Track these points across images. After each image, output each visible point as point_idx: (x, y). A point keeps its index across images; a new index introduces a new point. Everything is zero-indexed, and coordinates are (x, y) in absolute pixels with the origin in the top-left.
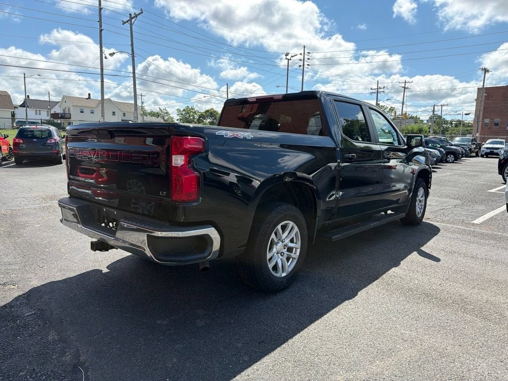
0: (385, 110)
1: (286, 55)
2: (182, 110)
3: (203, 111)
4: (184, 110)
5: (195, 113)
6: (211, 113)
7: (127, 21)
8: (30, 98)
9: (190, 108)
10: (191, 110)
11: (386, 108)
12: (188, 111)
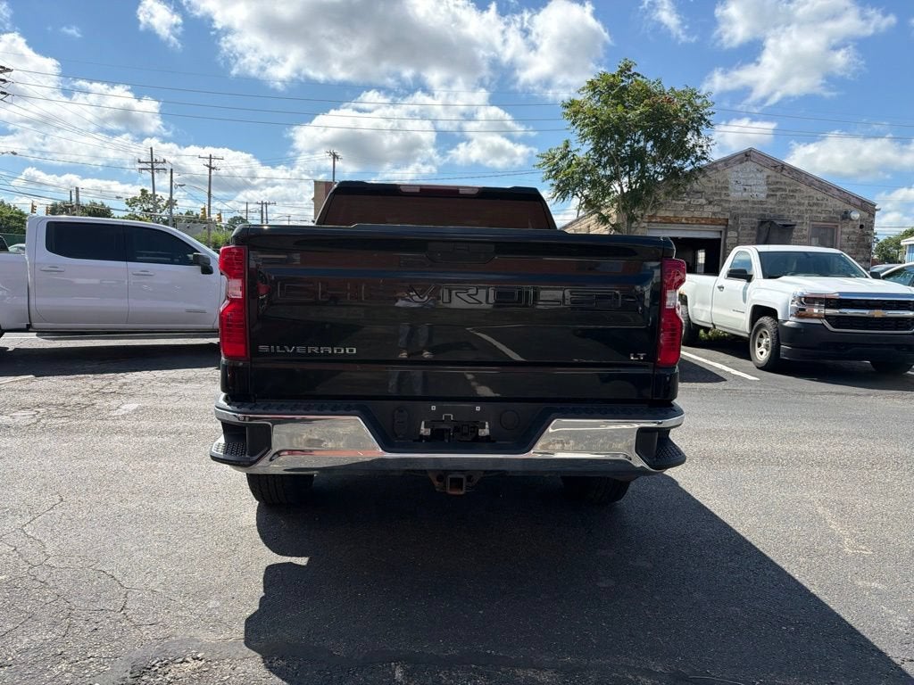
0: (160, 204)
11: (159, 200)
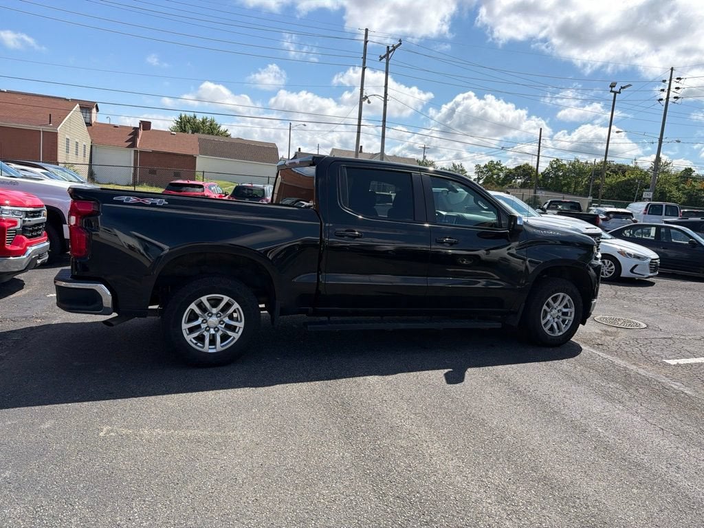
1: (612, 87)
2: (482, 165)
3: (512, 167)
4: (486, 166)
5: (501, 170)
6: (524, 170)
7: (384, 57)
8: (301, 151)
9: (495, 163)
10: (496, 166)
12: (491, 167)
